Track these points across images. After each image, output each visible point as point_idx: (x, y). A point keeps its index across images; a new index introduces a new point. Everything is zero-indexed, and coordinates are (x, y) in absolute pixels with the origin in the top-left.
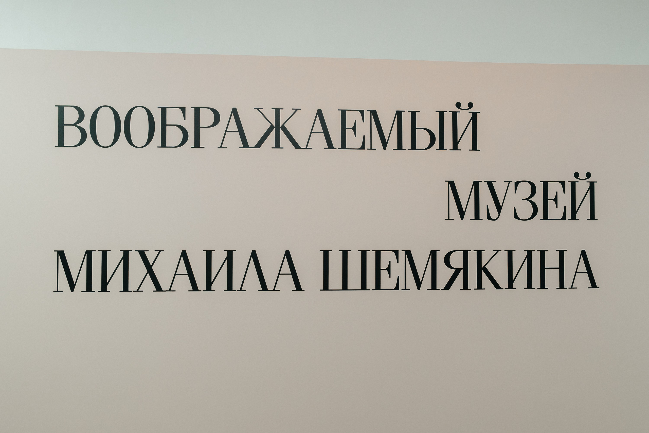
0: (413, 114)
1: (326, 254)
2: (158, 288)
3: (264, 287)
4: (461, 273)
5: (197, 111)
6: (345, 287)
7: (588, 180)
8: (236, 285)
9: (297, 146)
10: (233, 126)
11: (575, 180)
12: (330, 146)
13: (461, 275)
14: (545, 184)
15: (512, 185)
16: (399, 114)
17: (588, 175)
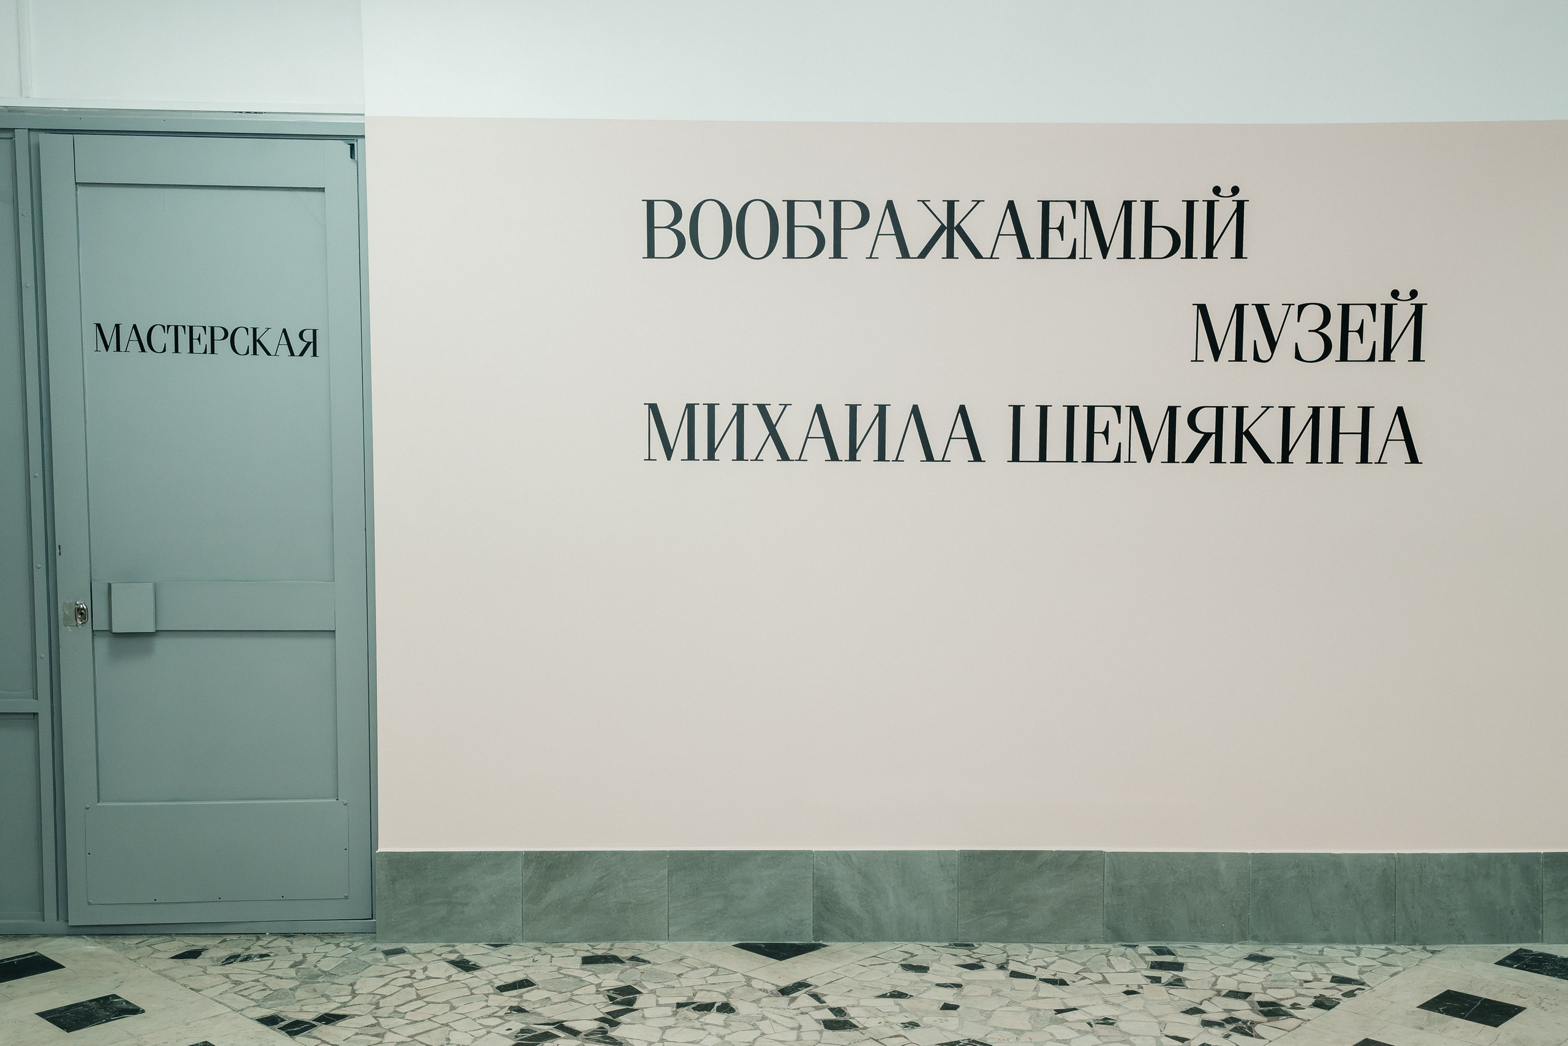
0: (1149, 205)
1: (1017, 410)
2: (784, 457)
3: (929, 457)
4: (1212, 440)
5: (837, 205)
6: (1043, 458)
7: (1413, 301)
9: (977, 255)
10: (888, 227)
11: (1392, 301)
12: (1026, 254)
14: (1346, 308)
15: (1294, 310)
16: (1128, 205)
17: (1414, 294)
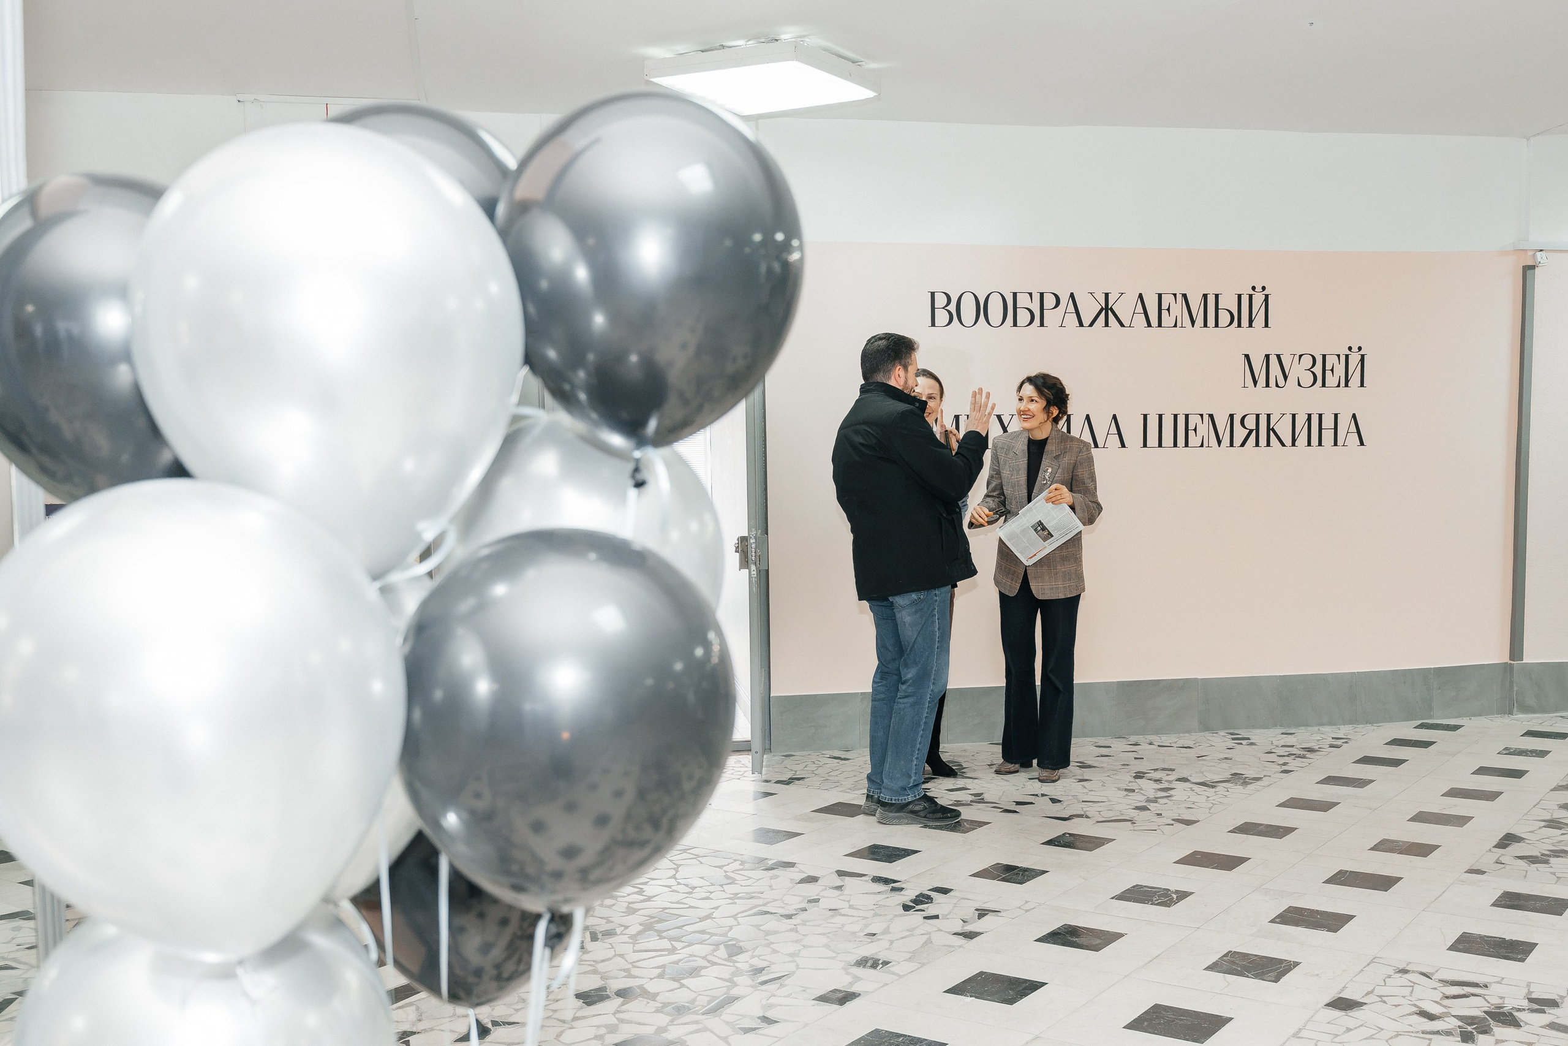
0: (1217, 296)
1: (1145, 416)
4: (1254, 433)
5: (1042, 295)
6: (1160, 445)
7: (1360, 353)
9: (1122, 325)
10: (1071, 308)
12: (1149, 325)
13: (1254, 434)
14: (1324, 356)
15: (1297, 357)
16: (1205, 296)
17: (1360, 349)
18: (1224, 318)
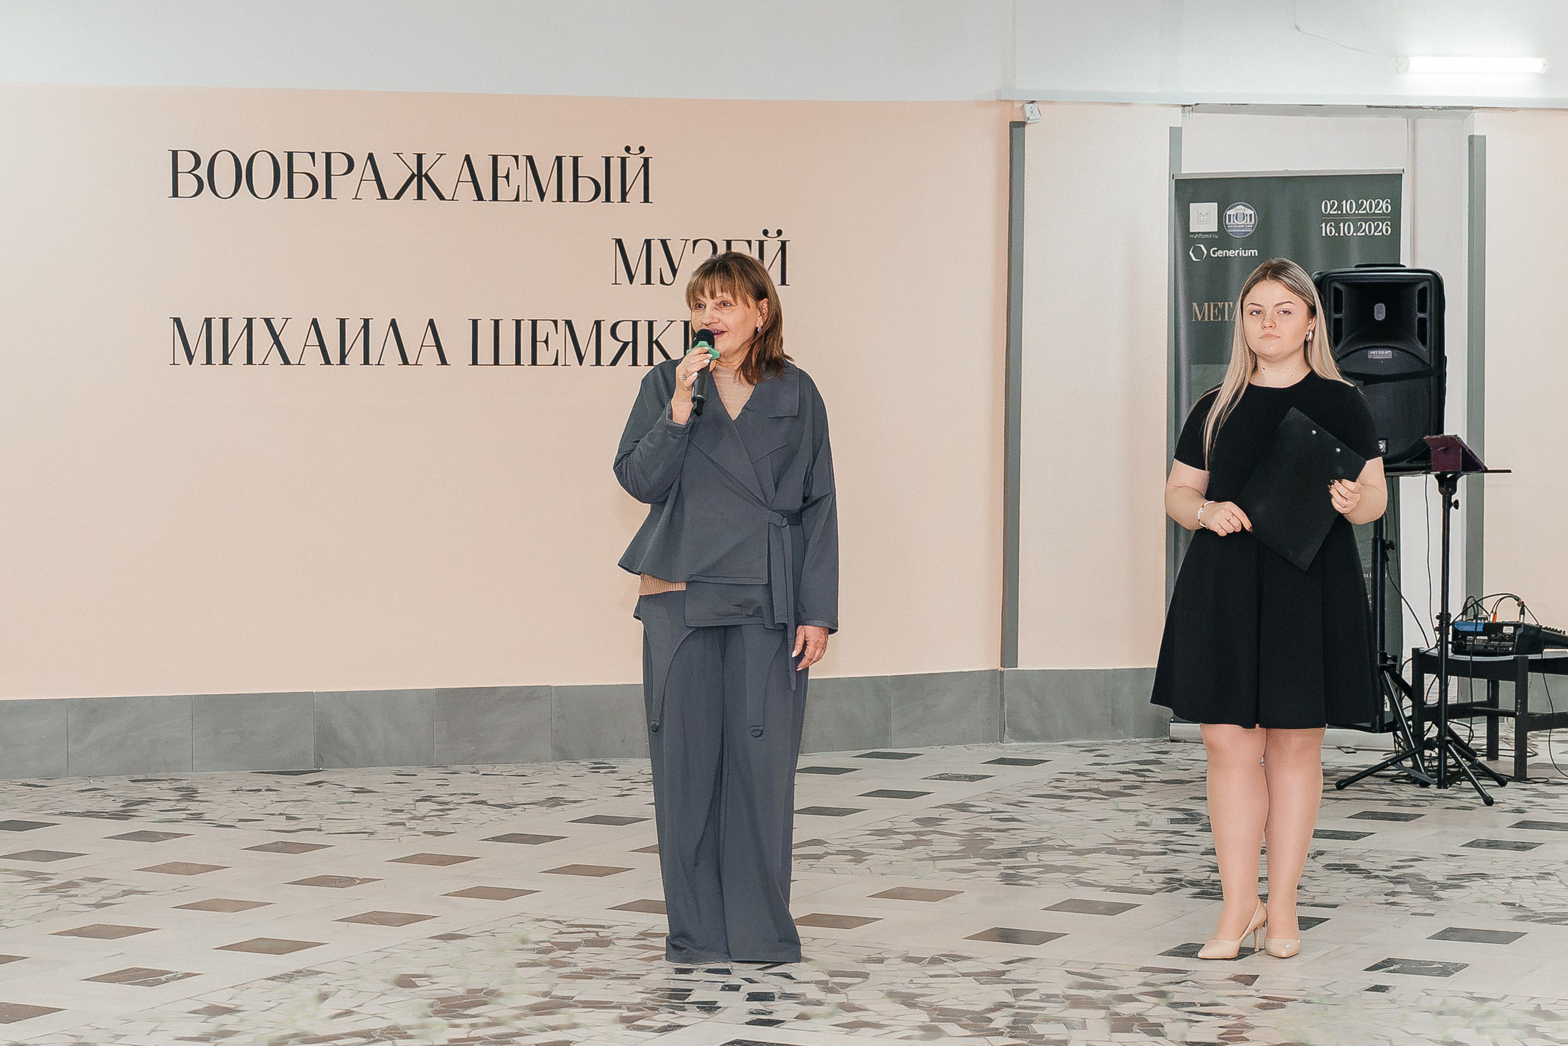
0: (576, 159)
1: (475, 323)
2: (287, 362)
3: (405, 362)
4: (630, 346)
5: (328, 156)
6: (496, 362)
7: (779, 238)
8: (373, 358)
9: (441, 197)
10: (370, 174)
11: (763, 238)
12: (480, 197)
13: (629, 349)
14: (729, 243)
15: (690, 244)
16: (559, 159)
17: (779, 233)
18: (586, 189)
